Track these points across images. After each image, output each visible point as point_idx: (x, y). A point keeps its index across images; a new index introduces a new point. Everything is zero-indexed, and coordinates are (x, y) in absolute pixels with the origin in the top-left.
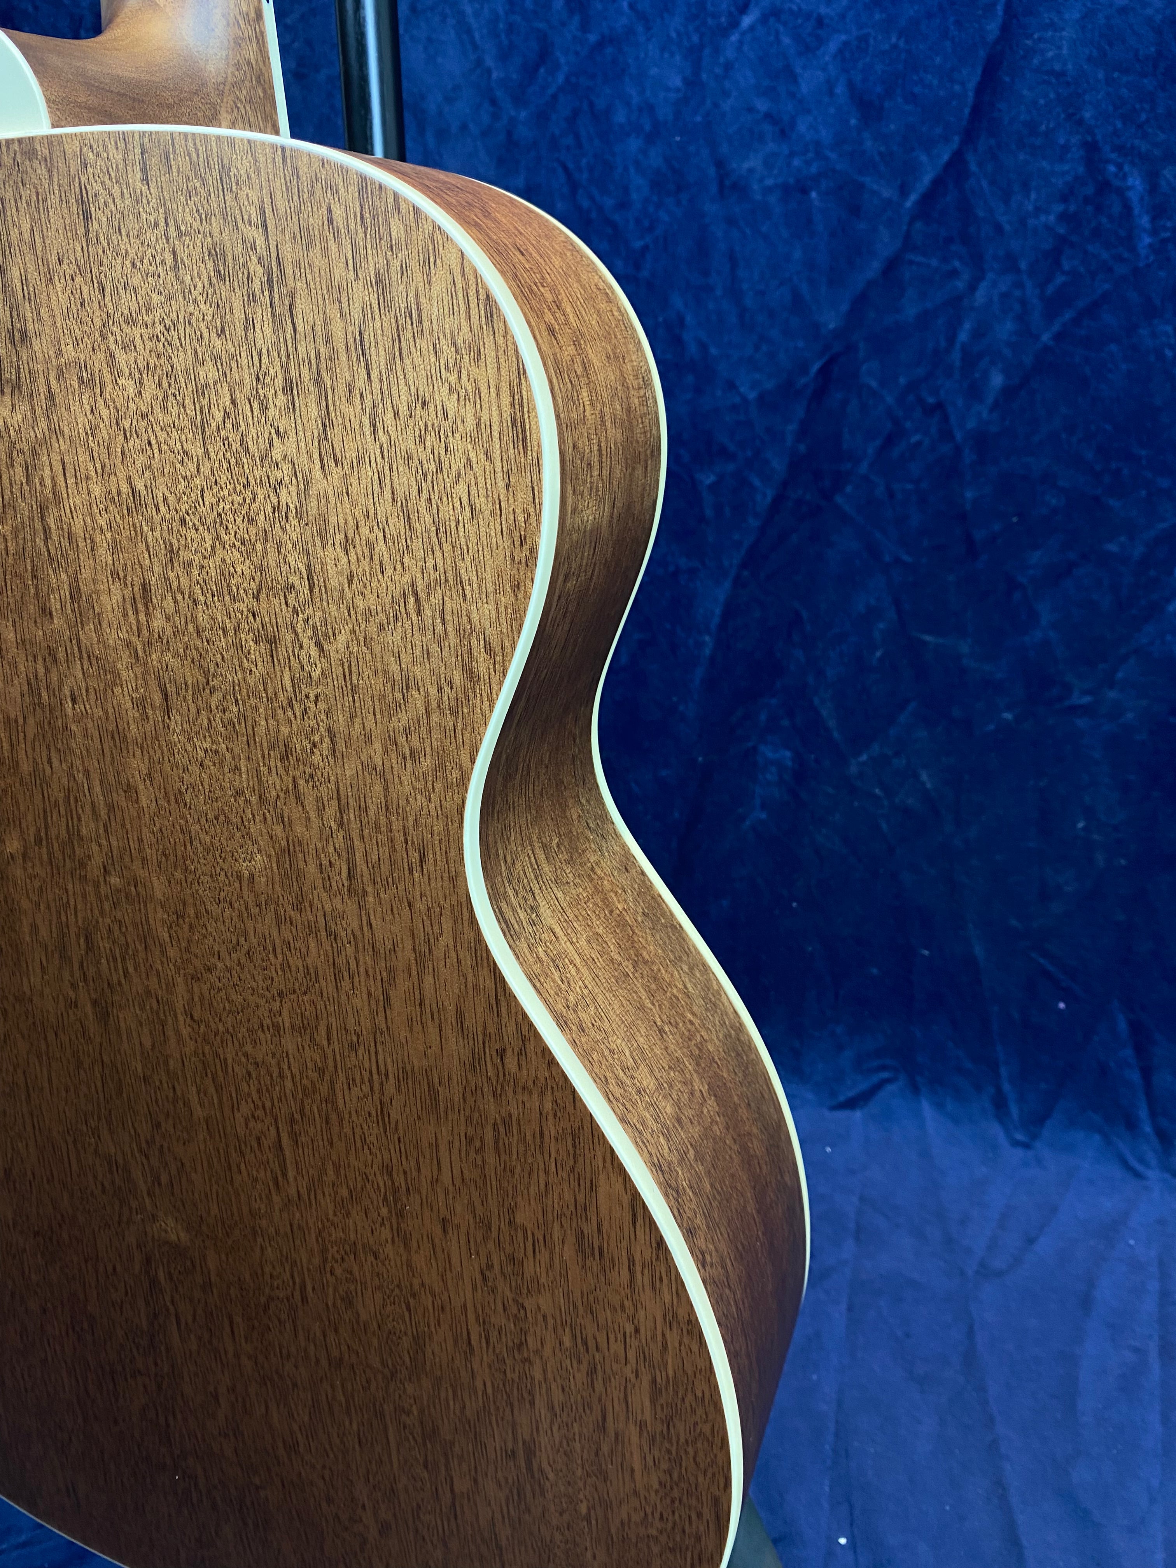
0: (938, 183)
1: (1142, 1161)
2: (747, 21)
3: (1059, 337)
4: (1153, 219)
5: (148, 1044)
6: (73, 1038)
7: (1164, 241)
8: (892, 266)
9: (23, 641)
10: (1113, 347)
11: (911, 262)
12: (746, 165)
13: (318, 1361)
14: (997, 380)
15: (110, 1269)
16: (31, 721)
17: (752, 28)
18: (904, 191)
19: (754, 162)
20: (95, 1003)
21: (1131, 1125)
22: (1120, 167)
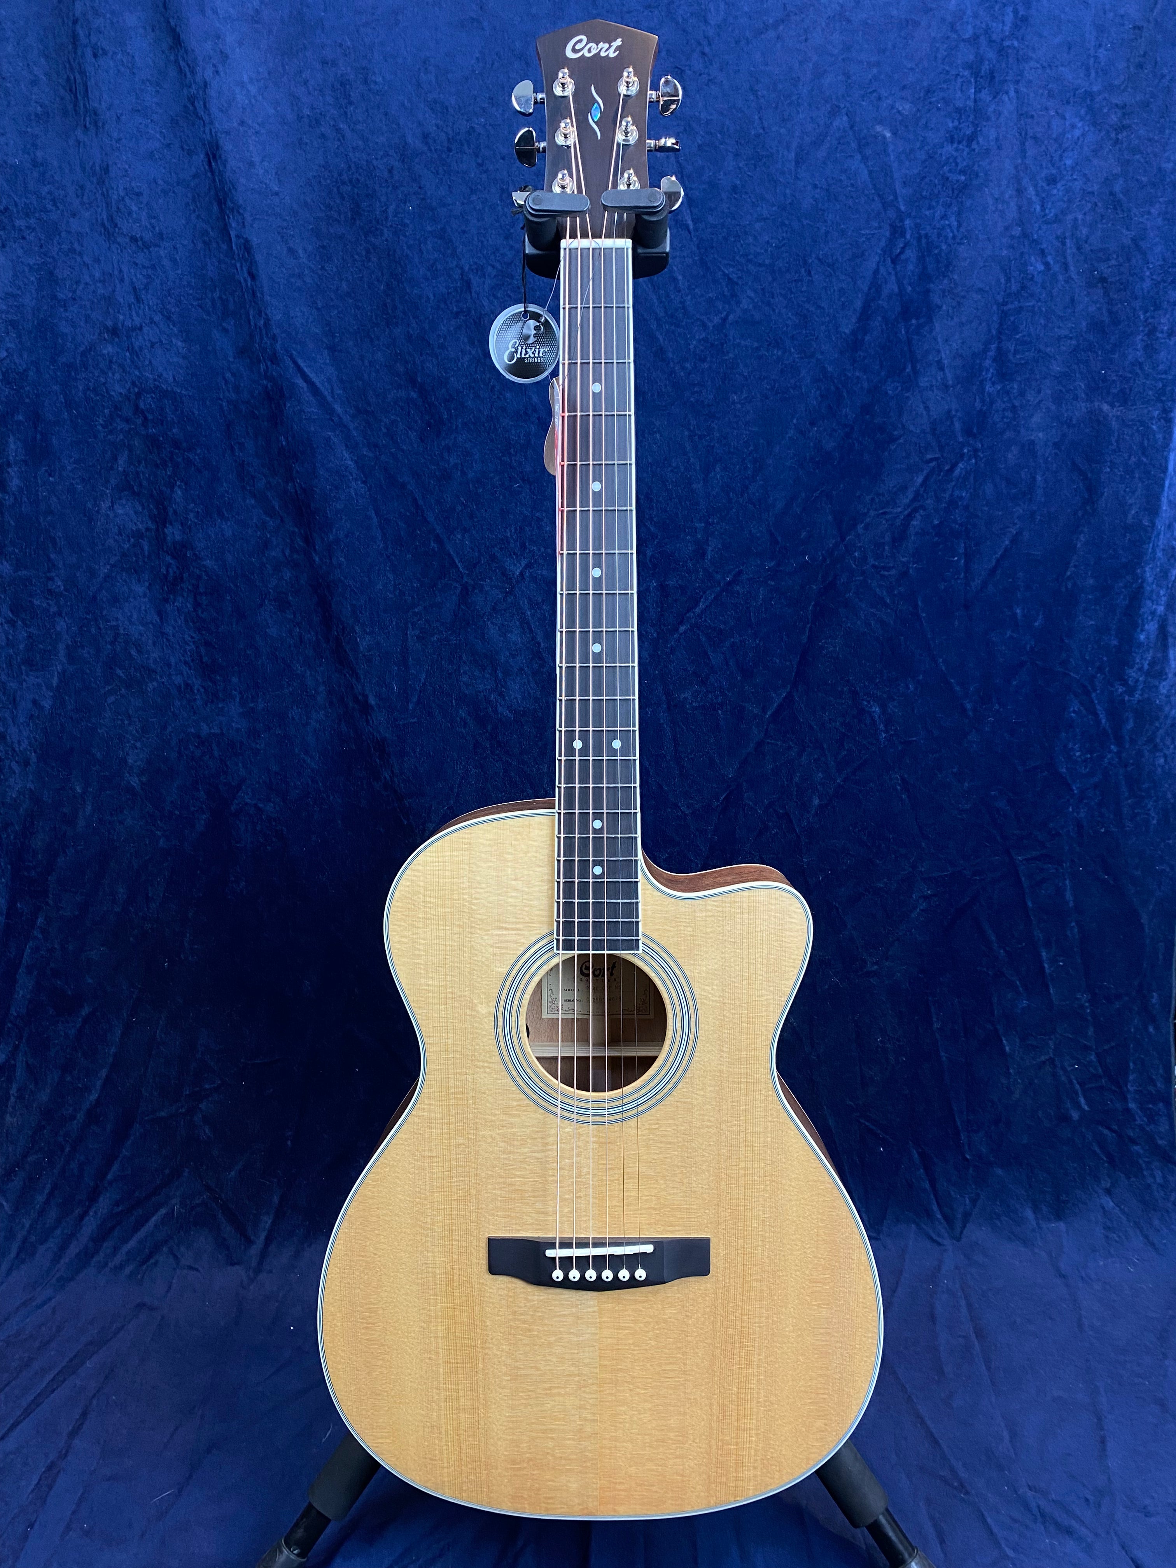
0: (780, 706)
1: (939, 1235)
2: (682, 629)
3: (845, 780)
4: (886, 726)
7: (891, 735)
8: (760, 744)
10: (872, 785)
11: (768, 743)
12: (682, 696)
14: (816, 802)
17: (685, 632)
18: (764, 711)
19: (688, 694)
21: (929, 1214)
22: (869, 702)
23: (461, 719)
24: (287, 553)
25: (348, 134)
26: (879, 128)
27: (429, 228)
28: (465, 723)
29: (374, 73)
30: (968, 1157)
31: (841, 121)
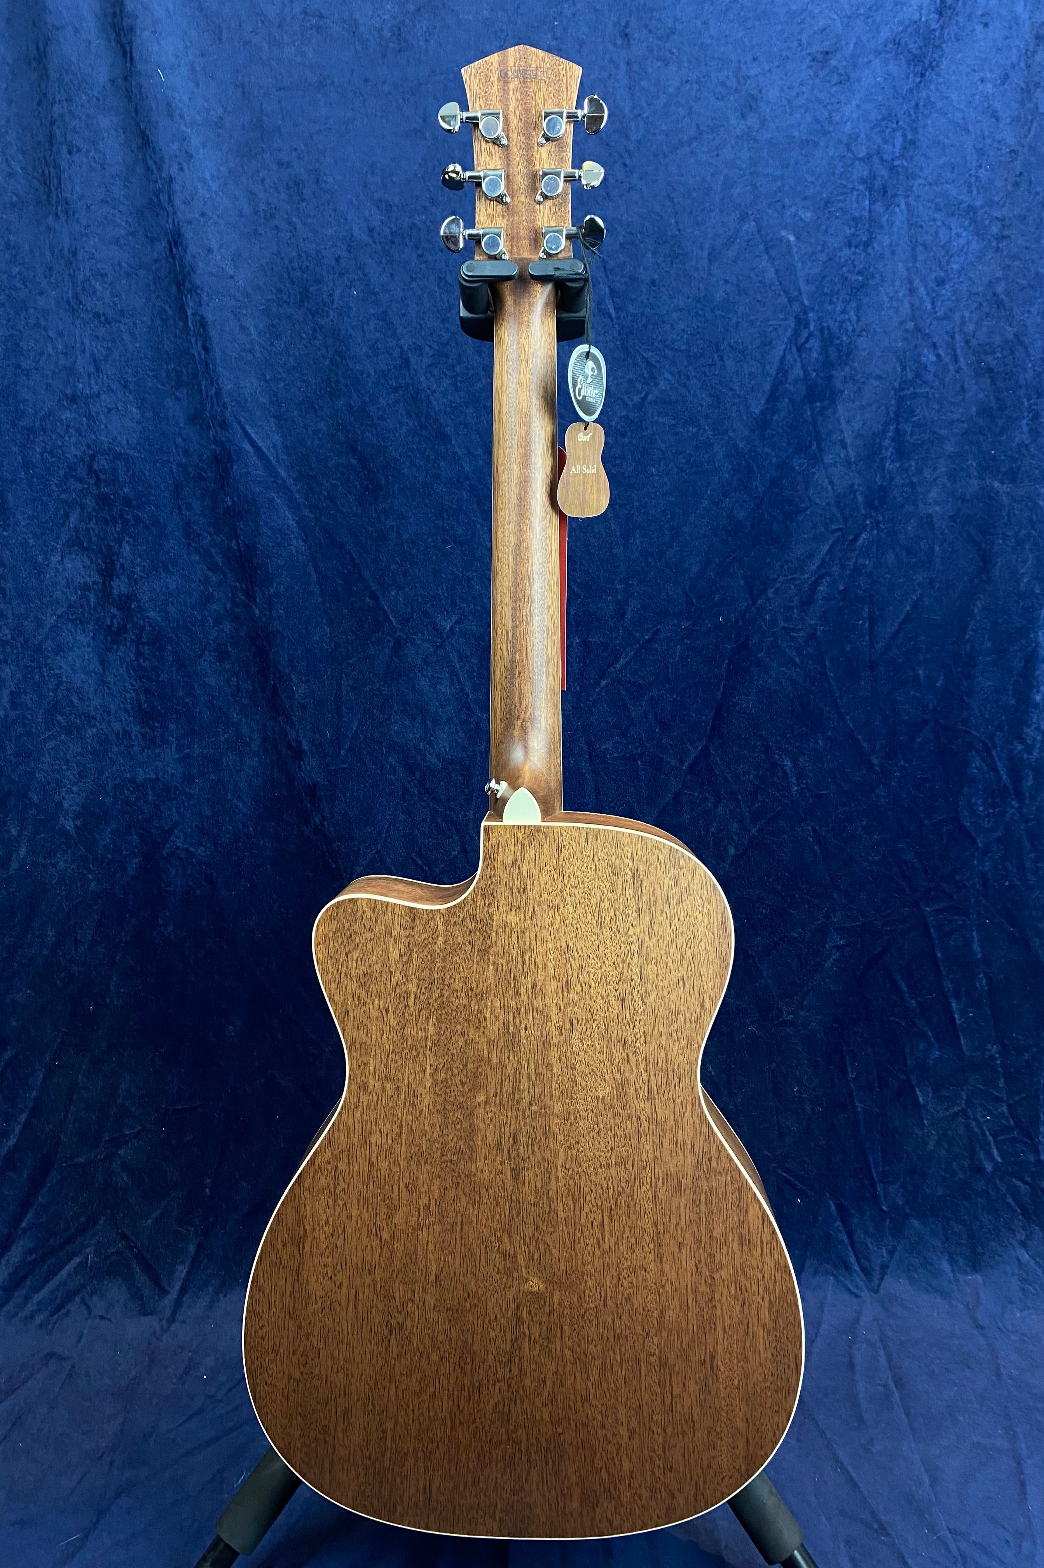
0: (697, 758)
1: (857, 1287)
2: (603, 683)
3: (758, 831)
4: (797, 780)
5: (539, 1186)
6: (497, 1190)
7: (803, 788)
8: (677, 795)
9: (504, 1006)
10: (785, 836)
11: (686, 794)
12: (604, 747)
13: (608, 1338)
14: (732, 851)
15: (493, 1318)
16: (502, 1040)
17: (606, 686)
18: (682, 762)
19: (609, 745)
20: (513, 1170)
21: (847, 1267)
22: (781, 756)
23: (391, 765)
24: (229, 606)
25: (299, 225)
26: (784, 233)
27: (372, 311)
28: (395, 771)
29: (325, 175)
30: (884, 1208)
31: (750, 226)
